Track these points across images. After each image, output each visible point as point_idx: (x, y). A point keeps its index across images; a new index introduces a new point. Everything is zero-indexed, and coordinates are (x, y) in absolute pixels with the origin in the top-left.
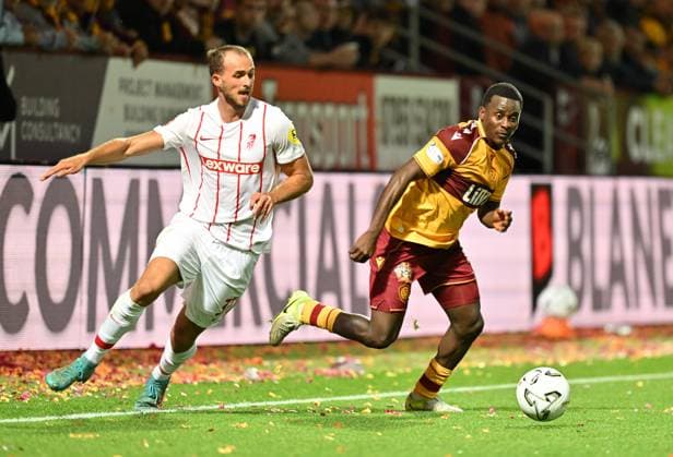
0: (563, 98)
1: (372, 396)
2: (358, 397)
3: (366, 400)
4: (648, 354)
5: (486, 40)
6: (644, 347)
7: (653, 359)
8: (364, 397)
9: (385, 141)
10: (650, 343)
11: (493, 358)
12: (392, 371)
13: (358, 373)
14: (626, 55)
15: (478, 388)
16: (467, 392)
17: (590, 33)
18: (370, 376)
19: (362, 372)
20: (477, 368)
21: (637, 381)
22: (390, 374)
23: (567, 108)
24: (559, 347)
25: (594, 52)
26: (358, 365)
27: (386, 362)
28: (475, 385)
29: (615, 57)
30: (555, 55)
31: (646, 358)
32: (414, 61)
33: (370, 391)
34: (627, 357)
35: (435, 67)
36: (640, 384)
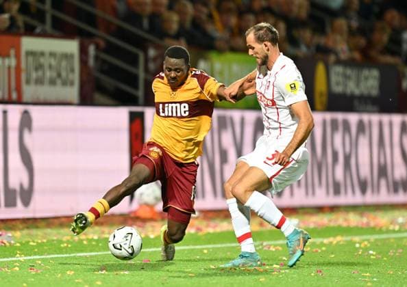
0: (152, 53)
1: (19, 258)
2: (10, 259)
3: (16, 261)
4: (211, 230)
5: (99, 12)
6: (208, 226)
7: (214, 234)
8: (13, 259)
9: (28, 82)
10: (212, 223)
11: (103, 232)
12: (34, 242)
13: (10, 243)
14: (196, 23)
15: (93, 254)
16: (86, 256)
17: (170, 7)
18: (18, 245)
19: (12, 242)
20: (93, 240)
21: (203, 249)
22: (32, 243)
23: (155, 59)
24: (149, 225)
25: (173, 21)
26: (9, 237)
27: (29, 235)
28: (91, 251)
29: (188, 25)
30: (146, 23)
31: (209, 233)
32: (48, 27)
33: (18, 255)
34: (197, 233)
35: (63, 31)
36: (205, 251)
